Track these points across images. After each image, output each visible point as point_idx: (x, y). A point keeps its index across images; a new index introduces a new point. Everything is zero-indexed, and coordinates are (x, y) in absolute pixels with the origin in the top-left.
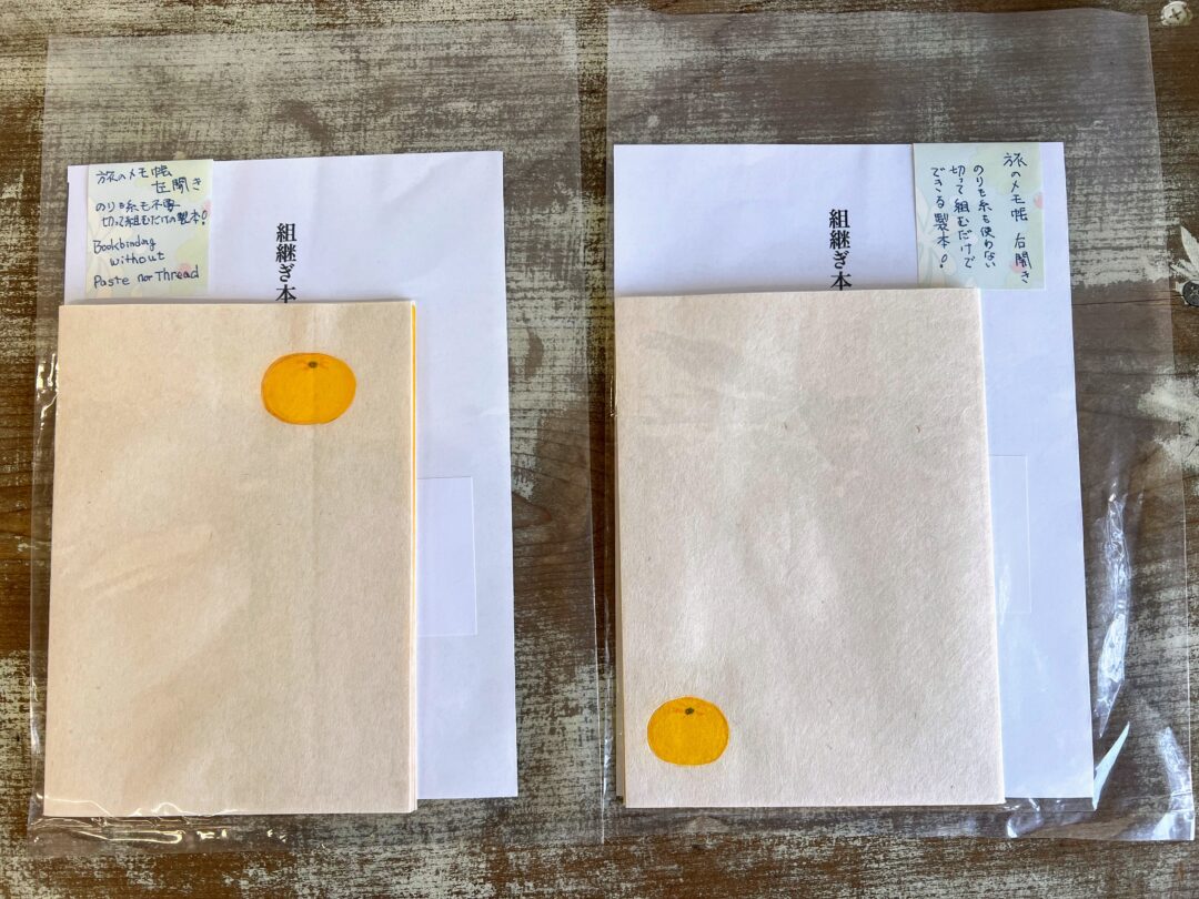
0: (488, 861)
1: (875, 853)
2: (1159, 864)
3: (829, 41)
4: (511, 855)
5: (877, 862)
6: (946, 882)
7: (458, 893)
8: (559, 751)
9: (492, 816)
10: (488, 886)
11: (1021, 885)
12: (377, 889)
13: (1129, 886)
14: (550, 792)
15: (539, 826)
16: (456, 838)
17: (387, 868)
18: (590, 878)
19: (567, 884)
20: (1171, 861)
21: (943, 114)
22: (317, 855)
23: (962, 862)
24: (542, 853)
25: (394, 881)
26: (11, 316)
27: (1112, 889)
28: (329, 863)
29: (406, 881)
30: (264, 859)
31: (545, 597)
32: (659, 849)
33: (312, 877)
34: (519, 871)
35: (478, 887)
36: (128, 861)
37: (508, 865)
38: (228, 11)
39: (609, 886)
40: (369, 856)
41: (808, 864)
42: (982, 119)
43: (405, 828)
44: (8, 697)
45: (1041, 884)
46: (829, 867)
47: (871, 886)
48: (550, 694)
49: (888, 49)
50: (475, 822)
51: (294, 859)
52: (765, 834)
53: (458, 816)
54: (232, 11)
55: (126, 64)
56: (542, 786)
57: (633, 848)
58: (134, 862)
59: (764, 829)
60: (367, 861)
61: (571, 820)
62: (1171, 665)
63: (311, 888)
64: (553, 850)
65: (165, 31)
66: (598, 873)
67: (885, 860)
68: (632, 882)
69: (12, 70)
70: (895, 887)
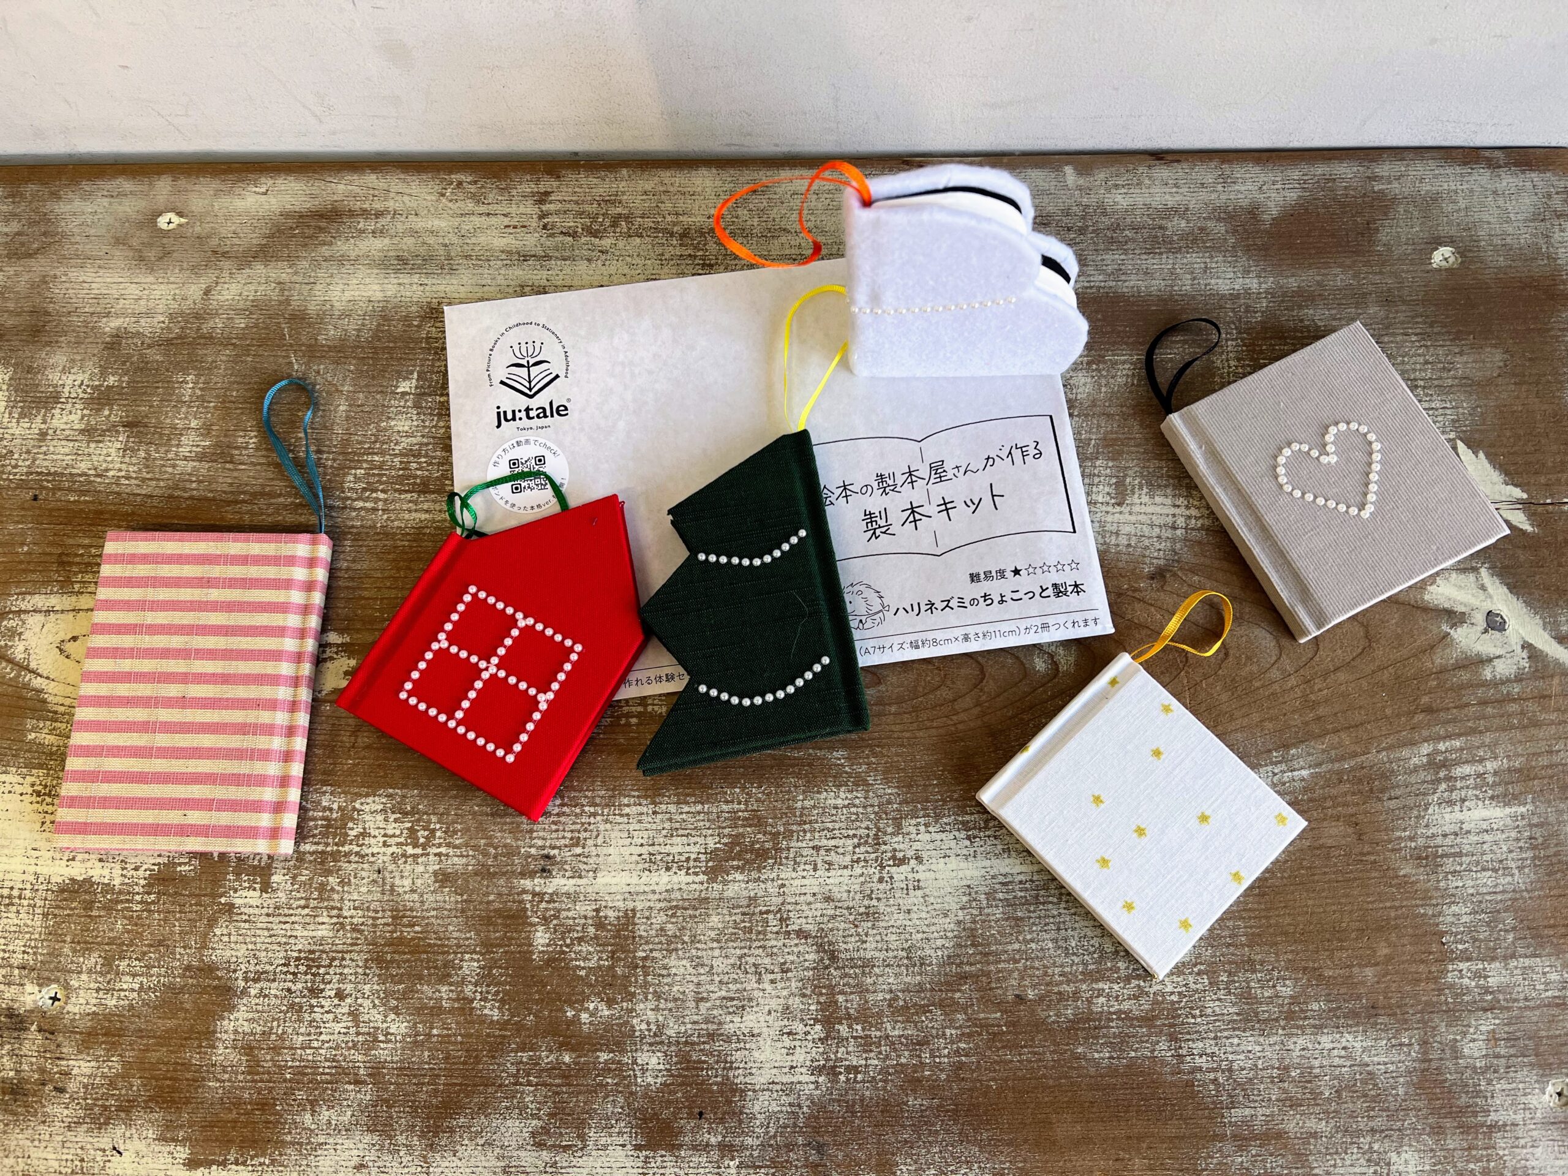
0: (818, 1003)
1: (1192, 1008)
2: (1472, 1030)
3: (1133, 277)
4: (841, 998)
5: (1194, 1017)
6: (1261, 1039)
7: (789, 1034)
8: (888, 899)
9: (822, 959)
10: (818, 1027)
11: (1335, 1045)
12: (712, 1027)
13: (1443, 1050)
14: (878, 938)
15: (867, 970)
16: (788, 979)
17: (721, 1007)
18: (916, 1023)
19: (894, 1028)
20: (1483, 1028)
21: (1236, 339)
22: (655, 992)
23: (1277, 1020)
24: (871, 997)
25: (728, 1019)
26: (400, 492)
27: (1425, 1053)
28: (666, 1000)
29: (739, 1020)
30: (605, 993)
31: (875, 755)
32: (982, 997)
33: (649, 1013)
34: (848, 1014)
35: (808, 1028)
36: (476, 991)
37: (838, 1008)
38: (603, 242)
39: (934, 1032)
40: (705, 995)
41: (1126, 1017)
42: (1271, 345)
43: (740, 968)
44: (373, 834)
45: (1356, 1044)
46: (1148, 1020)
47: (1189, 1040)
48: (879, 844)
49: (1186, 285)
50: (807, 964)
51: (633, 995)
52: (1084, 987)
53: (791, 958)
54: (607, 242)
55: (512, 283)
56: (871, 932)
57: (958, 995)
58: (481, 993)
59: (1084, 981)
60: (702, 999)
61: (899, 966)
62: (1470, 837)
63: (648, 1024)
64: (880, 994)
65: (547, 257)
66: (923, 1018)
67: (1201, 1016)
68: (957, 1028)
69: (411, 284)
70: (1212, 1042)
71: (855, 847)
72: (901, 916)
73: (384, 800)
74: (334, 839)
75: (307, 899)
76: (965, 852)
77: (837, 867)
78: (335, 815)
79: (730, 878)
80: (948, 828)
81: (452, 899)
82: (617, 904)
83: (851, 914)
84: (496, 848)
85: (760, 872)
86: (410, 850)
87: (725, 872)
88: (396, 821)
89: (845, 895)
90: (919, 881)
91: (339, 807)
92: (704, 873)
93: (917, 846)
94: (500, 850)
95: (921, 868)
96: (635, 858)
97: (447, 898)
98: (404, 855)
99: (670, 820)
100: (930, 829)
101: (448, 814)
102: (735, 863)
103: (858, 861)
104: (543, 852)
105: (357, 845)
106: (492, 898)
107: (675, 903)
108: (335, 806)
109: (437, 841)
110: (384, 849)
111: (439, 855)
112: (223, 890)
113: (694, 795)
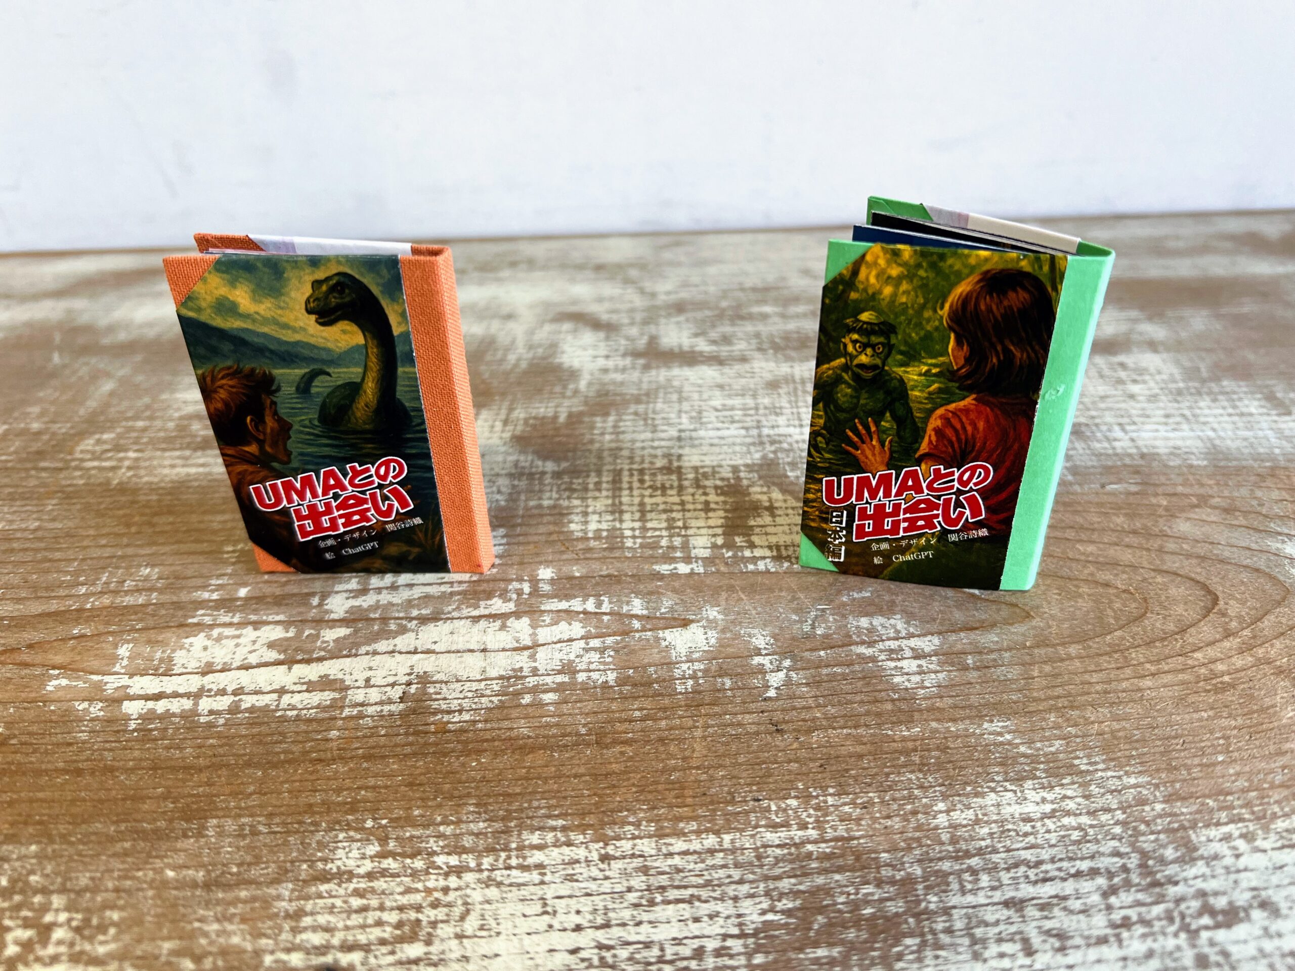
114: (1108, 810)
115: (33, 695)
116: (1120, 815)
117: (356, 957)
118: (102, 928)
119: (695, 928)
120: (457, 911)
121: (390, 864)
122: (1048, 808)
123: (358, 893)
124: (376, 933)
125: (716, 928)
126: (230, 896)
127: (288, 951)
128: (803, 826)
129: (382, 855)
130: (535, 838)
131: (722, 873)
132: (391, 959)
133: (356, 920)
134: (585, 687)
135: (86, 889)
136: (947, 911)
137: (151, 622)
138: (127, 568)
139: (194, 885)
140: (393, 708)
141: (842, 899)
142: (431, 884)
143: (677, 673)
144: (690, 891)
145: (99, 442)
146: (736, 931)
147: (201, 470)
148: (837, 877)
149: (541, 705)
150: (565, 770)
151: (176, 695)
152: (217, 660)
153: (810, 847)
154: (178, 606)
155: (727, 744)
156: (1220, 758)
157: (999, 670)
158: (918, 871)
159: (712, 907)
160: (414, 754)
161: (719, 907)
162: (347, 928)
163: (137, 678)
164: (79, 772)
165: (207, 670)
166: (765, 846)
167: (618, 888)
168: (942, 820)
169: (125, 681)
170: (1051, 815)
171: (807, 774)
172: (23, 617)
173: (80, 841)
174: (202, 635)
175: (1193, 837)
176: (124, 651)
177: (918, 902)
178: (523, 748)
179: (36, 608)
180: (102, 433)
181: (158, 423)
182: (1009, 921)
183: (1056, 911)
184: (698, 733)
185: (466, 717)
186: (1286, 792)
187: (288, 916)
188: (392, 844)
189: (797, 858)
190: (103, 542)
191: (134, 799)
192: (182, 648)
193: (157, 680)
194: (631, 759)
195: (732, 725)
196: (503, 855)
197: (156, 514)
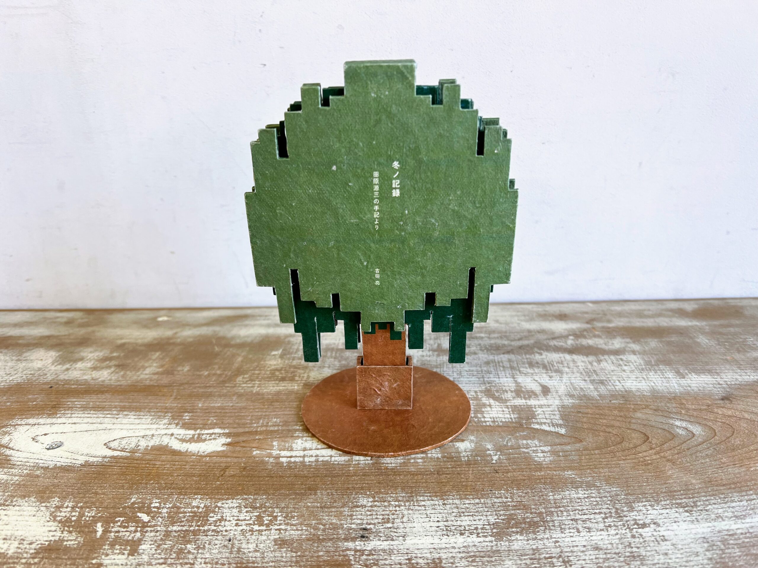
71: (603, 519)
72: (662, 557)
73: (240, 502)
74: (196, 523)
75: (165, 559)
76: (689, 519)
77: (594, 530)
78: (201, 510)
79: (513, 538)
80: (668, 507)
81: (288, 555)
82: (425, 555)
83: (620, 557)
84: (324, 525)
85: (535, 534)
86: (256, 527)
87: (508, 535)
88: (247, 512)
89: (610, 546)
90: (663, 536)
91: (205, 506)
92: (491, 536)
93: (649, 517)
94: (327, 526)
95: (659, 529)
96: (434, 529)
97: (284, 555)
98: (252, 531)
99: (457, 508)
100: (655, 507)
101: (288, 508)
102: (513, 530)
103: (610, 526)
104: (361, 527)
105: (215, 526)
106: (321, 553)
107: (472, 554)
108: (202, 505)
109: (278, 522)
110: (235, 528)
111: (279, 530)
112: (96, 555)
113: (472, 495)
114: (606, 497)
115: (249, 455)
116: (610, 498)
117: (372, 526)
118: (293, 517)
119: (475, 523)
120: (400, 516)
121: (376, 503)
122: (586, 496)
123: (368, 510)
124: (376, 521)
125: (481, 522)
126: (329, 510)
127: (351, 524)
128: (507, 498)
129: (375, 501)
130: (421, 498)
131: (481, 509)
132: (382, 527)
133: (369, 517)
134: (431, 458)
135: (284, 507)
136: (553, 521)
137: (282, 435)
138: (268, 419)
139: (318, 507)
140: (369, 462)
141: (520, 517)
142: (391, 509)
143: (462, 455)
144: (472, 513)
145: (243, 378)
146: (487, 524)
147: (284, 388)
148: (518, 511)
149: (417, 463)
150: (428, 481)
151: (296, 457)
152: (307, 447)
153: (509, 503)
154: (289, 431)
155: (480, 475)
156: (645, 484)
157: (571, 457)
158: (544, 511)
159: (479, 517)
160: (379, 475)
161: (481, 517)
162: (367, 519)
163: (282, 452)
164: (272, 477)
165: (305, 450)
166: (495, 503)
167: (449, 512)
168: (551, 497)
169: (278, 452)
170: (587, 497)
171: (507, 484)
172: (238, 433)
173: (278, 495)
174: (300, 440)
175: (633, 505)
176: (275, 443)
177: (544, 518)
178: (413, 474)
179: (241, 430)
180: (244, 375)
181: (263, 372)
182: (572, 524)
183: (588, 522)
184: (471, 472)
185: (393, 465)
186: (666, 494)
187: (348, 516)
188: (376, 499)
189: (505, 506)
190: (257, 410)
191: (292, 485)
192: (294, 443)
193: (289, 452)
194: (449, 478)
195: (481, 470)
196: (412, 502)
197: (272, 402)
